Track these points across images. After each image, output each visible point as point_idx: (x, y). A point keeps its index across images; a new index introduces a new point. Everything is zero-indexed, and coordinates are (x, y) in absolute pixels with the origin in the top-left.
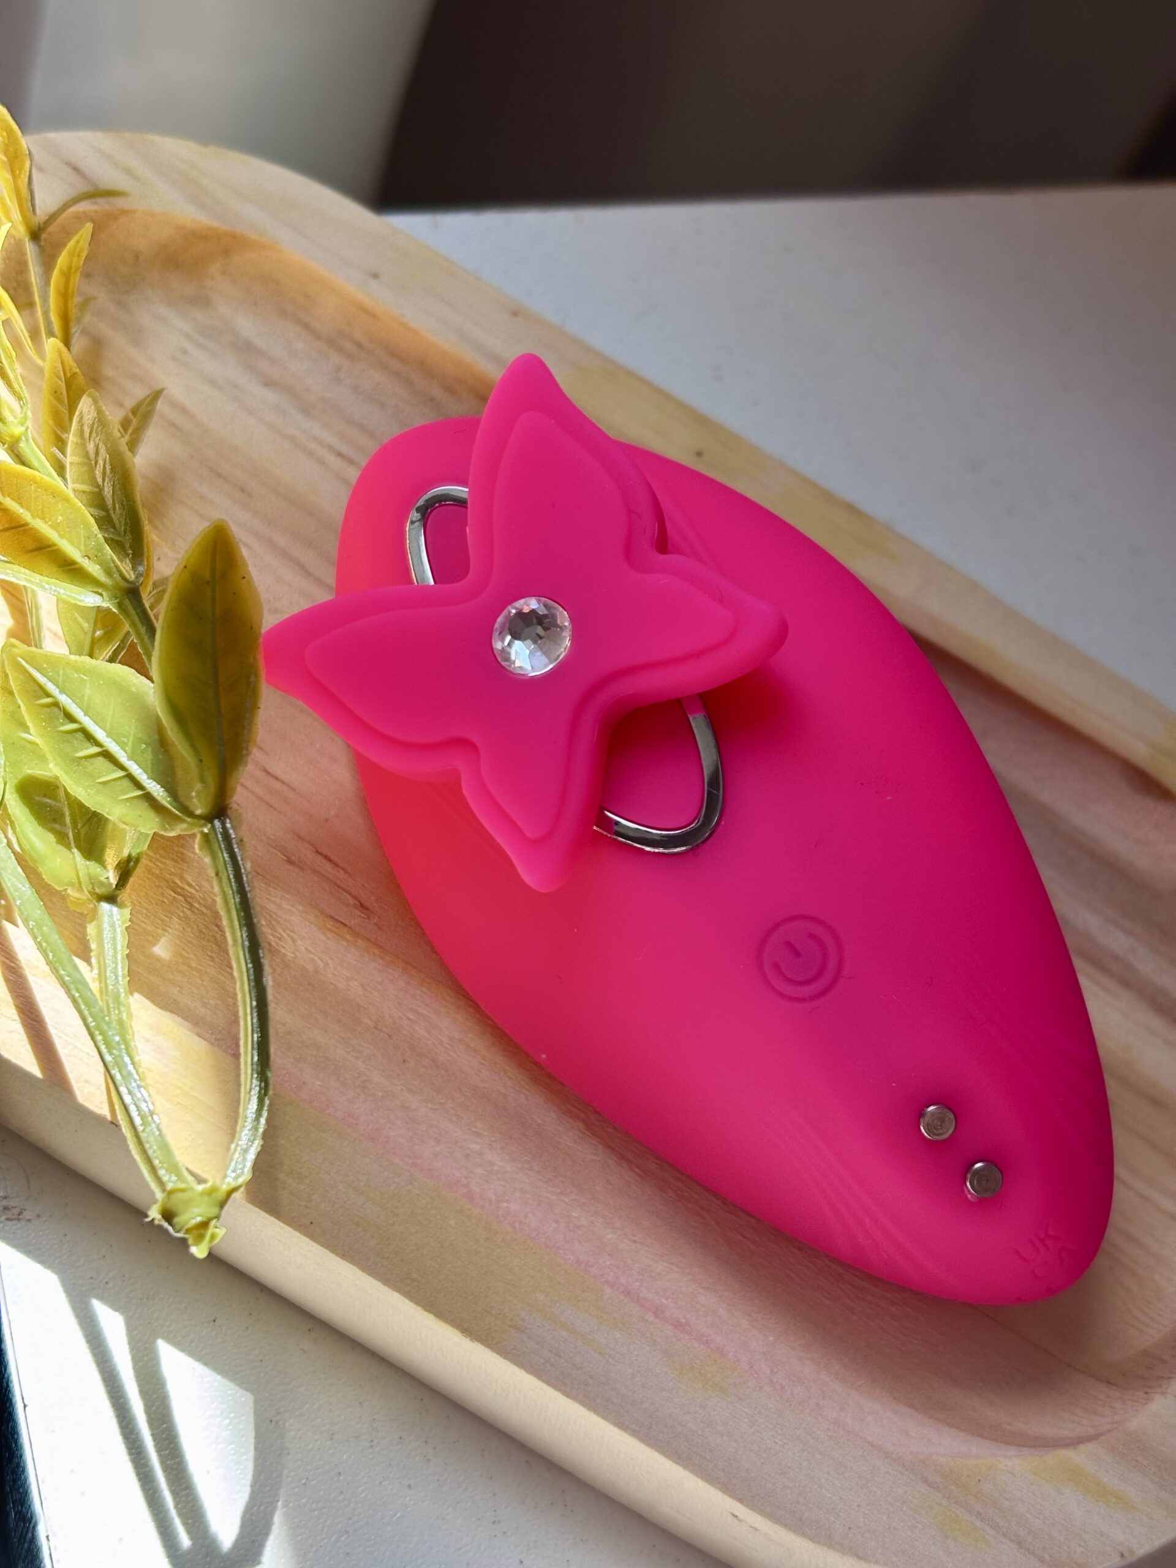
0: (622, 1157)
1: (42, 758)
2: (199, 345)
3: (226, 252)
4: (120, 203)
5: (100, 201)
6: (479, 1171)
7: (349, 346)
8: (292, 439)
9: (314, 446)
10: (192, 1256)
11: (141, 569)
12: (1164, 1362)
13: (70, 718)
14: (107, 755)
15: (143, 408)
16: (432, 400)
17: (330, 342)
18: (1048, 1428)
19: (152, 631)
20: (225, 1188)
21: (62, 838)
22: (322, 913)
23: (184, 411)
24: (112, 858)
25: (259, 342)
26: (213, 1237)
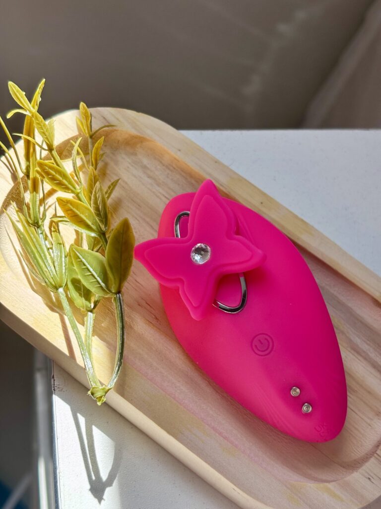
0: (217, 392)
1: (77, 274)
2: (132, 166)
3: (142, 142)
4: (115, 128)
5: (110, 127)
6: (178, 391)
7: (171, 168)
8: (154, 192)
9: (159, 194)
10: (97, 404)
11: (107, 228)
12: (359, 463)
13: (85, 265)
14: (92, 275)
15: (114, 184)
16: (192, 184)
17: (167, 167)
18: (324, 477)
19: (106, 242)
20: (107, 388)
21: (80, 295)
22: (146, 319)
23: (126, 183)
24: (93, 300)
25: (148, 166)
26: (103, 400)
